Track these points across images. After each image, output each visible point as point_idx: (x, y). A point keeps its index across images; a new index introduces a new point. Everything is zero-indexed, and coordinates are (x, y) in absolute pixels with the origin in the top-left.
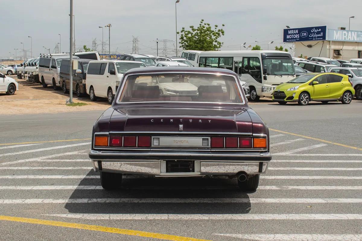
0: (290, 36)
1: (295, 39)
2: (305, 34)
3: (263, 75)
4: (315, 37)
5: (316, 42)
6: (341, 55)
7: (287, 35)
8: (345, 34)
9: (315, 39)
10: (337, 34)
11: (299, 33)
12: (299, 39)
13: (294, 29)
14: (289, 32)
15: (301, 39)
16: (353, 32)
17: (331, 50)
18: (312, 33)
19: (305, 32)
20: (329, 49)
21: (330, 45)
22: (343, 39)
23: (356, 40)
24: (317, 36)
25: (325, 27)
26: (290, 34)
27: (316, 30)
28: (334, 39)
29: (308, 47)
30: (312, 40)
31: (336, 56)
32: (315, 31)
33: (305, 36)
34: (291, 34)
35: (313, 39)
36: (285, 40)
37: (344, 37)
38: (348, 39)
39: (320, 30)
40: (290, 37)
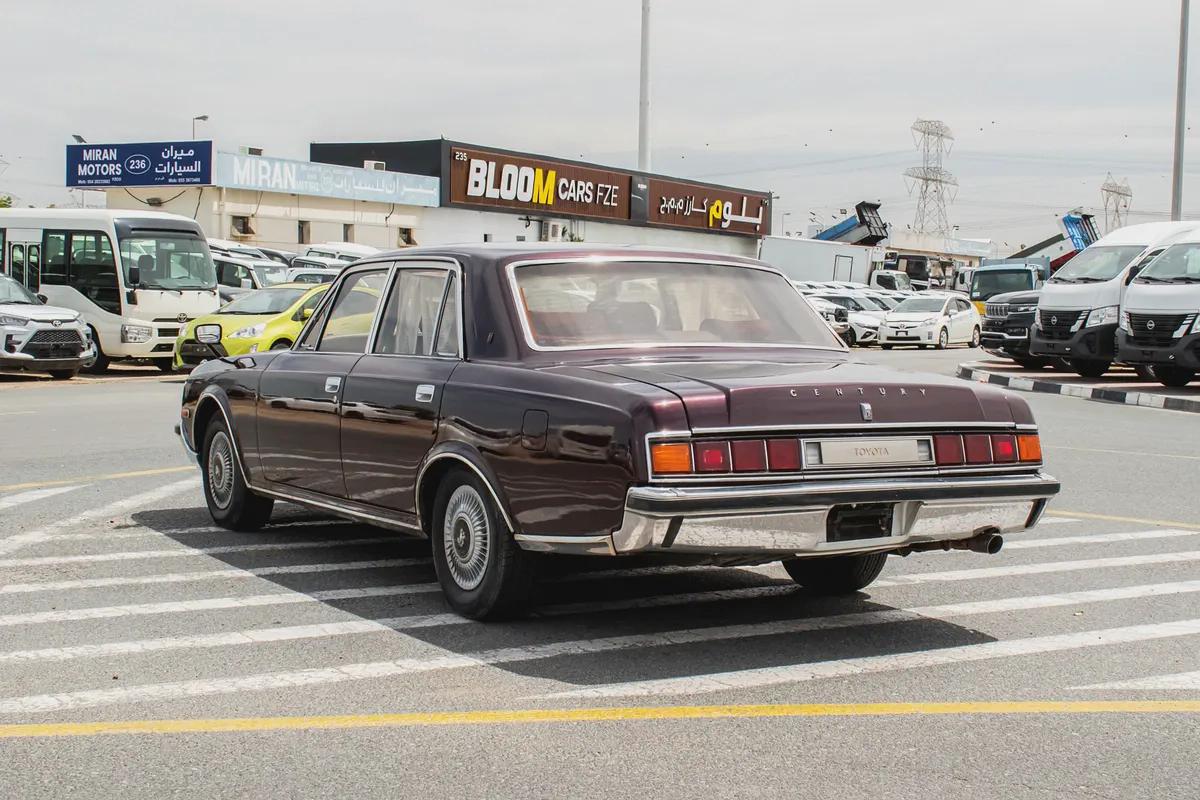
0: (91, 168)
1: (108, 177)
2: (142, 164)
3: (124, 291)
4: (175, 176)
5: (178, 189)
6: (253, 233)
7: (80, 166)
8: (264, 169)
9: (175, 181)
10: (242, 168)
11: (120, 160)
12: (120, 179)
13: (102, 147)
14: (87, 156)
15: (129, 179)
16: (285, 164)
17: (224, 216)
18: (165, 162)
19: (141, 159)
20: (220, 215)
21: (220, 199)
22: (260, 184)
23: (293, 187)
24: (180, 170)
25: (209, 144)
26: (88, 162)
27: (179, 152)
28: (236, 182)
29: (150, 204)
30: (165, 182)
31: (239, 234)
32: (176, 155)
33: (140, 170)
34: (94, 162)
35: (170, 180)
36: (73, 180)
37: (261, 177)
38: (273, 186)
39: (191, 153)
40: (91, 171)
